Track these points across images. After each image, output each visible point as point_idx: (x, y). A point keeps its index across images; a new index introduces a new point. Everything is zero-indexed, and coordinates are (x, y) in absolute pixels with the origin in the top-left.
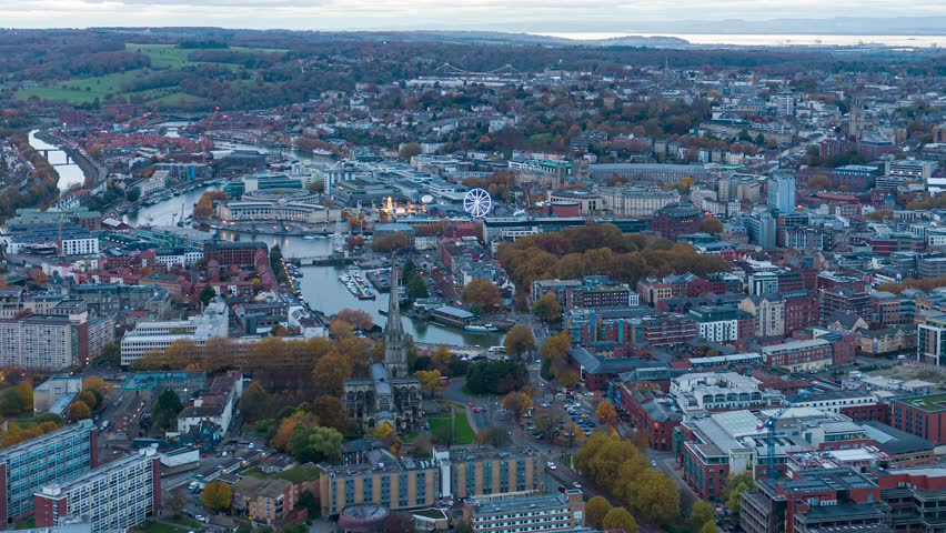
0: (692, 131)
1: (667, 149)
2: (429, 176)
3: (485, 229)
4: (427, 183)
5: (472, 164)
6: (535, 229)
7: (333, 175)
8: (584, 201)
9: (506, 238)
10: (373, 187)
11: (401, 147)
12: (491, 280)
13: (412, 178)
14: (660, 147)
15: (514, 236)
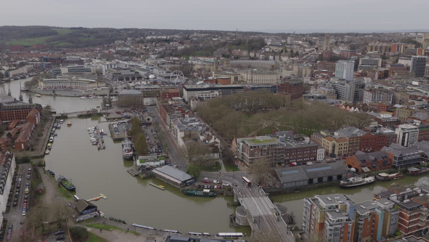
0: (263, 48)
1: (255, 55)
2: (153, 66)
3: (185, 92)
4: (152, 69)
5: (172, 62)
6: (216, 93)
7: (106, 66)
8: (232, 76)
9: (199, 98)
10: (125, 71)
11: (142, 56)
12: (199, 134)
13: (145, 67)
14: (252, 55)
15: (204, 96)
